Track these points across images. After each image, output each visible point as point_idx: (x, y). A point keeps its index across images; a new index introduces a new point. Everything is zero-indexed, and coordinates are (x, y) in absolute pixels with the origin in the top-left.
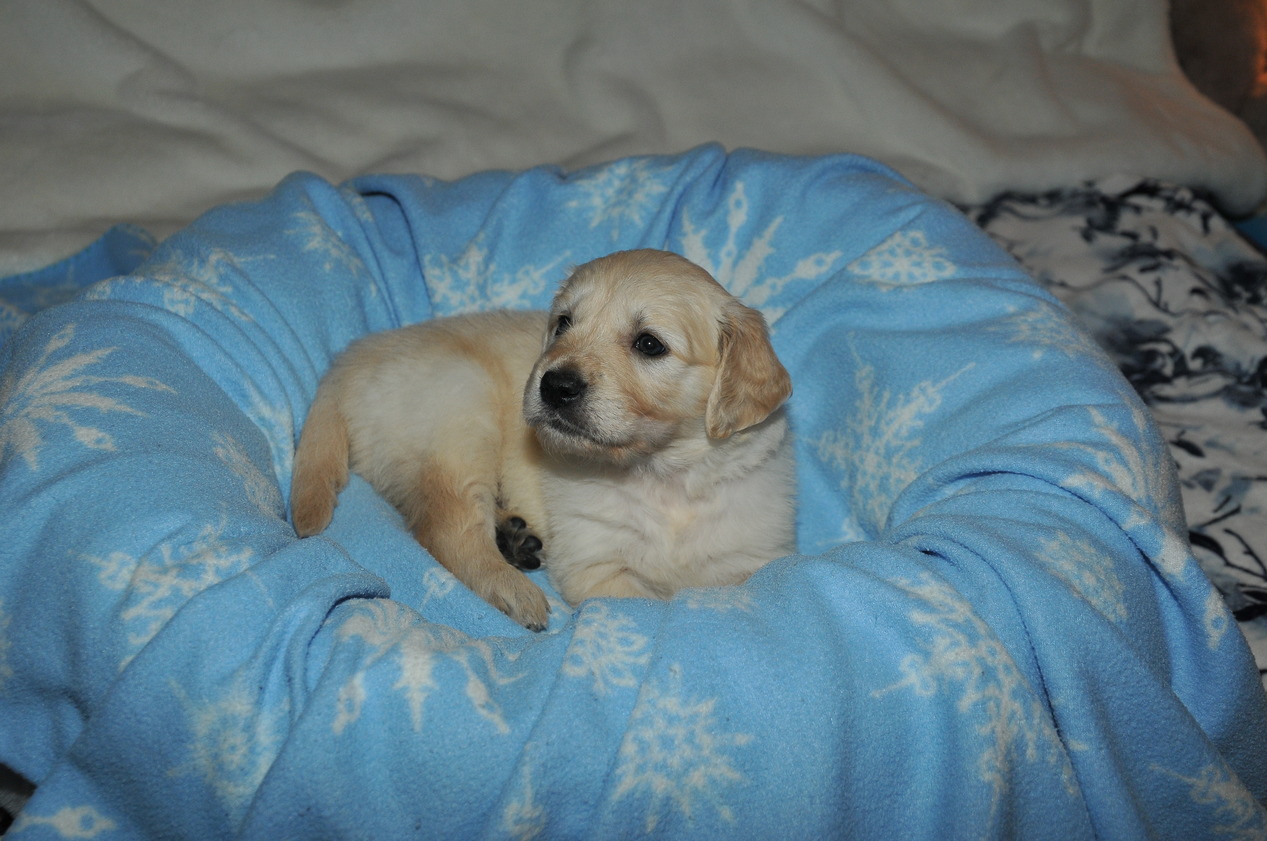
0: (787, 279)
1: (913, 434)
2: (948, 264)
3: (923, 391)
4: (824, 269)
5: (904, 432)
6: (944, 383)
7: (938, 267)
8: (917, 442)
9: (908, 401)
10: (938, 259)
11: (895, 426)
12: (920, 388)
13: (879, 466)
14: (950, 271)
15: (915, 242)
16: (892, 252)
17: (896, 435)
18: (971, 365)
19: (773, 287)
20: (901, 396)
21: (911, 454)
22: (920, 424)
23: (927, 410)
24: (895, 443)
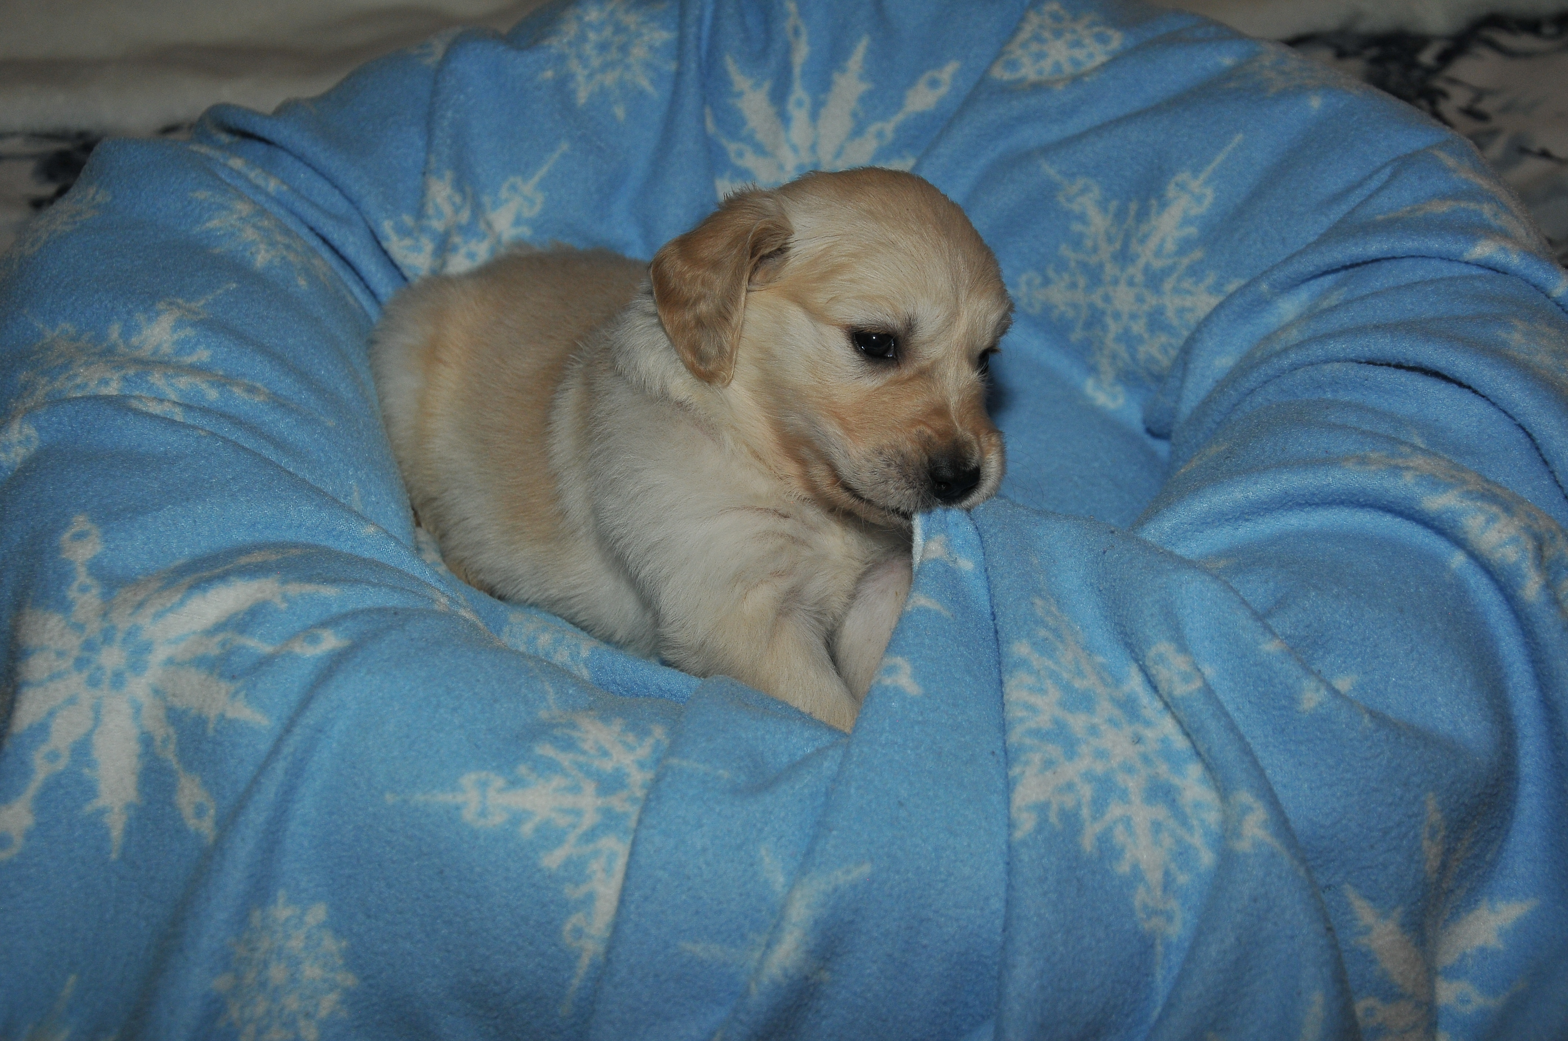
0: (899, 118)
1: (1186, 245)
2: (1110, 32)
3: (1182, 187)
4: (943, 90)
5: (1170, 246)
6: (1209, 169)
7: (1102, 39)
8: (1198, 254)
9: (1164, 205)
10: (1096, 29)
11: (1153, 243)
12: (1177, 185)
13: (1140, 299)
14: (1117, 40)
15: (1056, 18)
16: (1037, 38)
17: (1158, 253)
18: (1239, 138)
19: (880, 135)
20: (1154, 202)
21: (1195, 272)
22: (1192, 231)
23: (1197, 211)
24: (1158, 264)
